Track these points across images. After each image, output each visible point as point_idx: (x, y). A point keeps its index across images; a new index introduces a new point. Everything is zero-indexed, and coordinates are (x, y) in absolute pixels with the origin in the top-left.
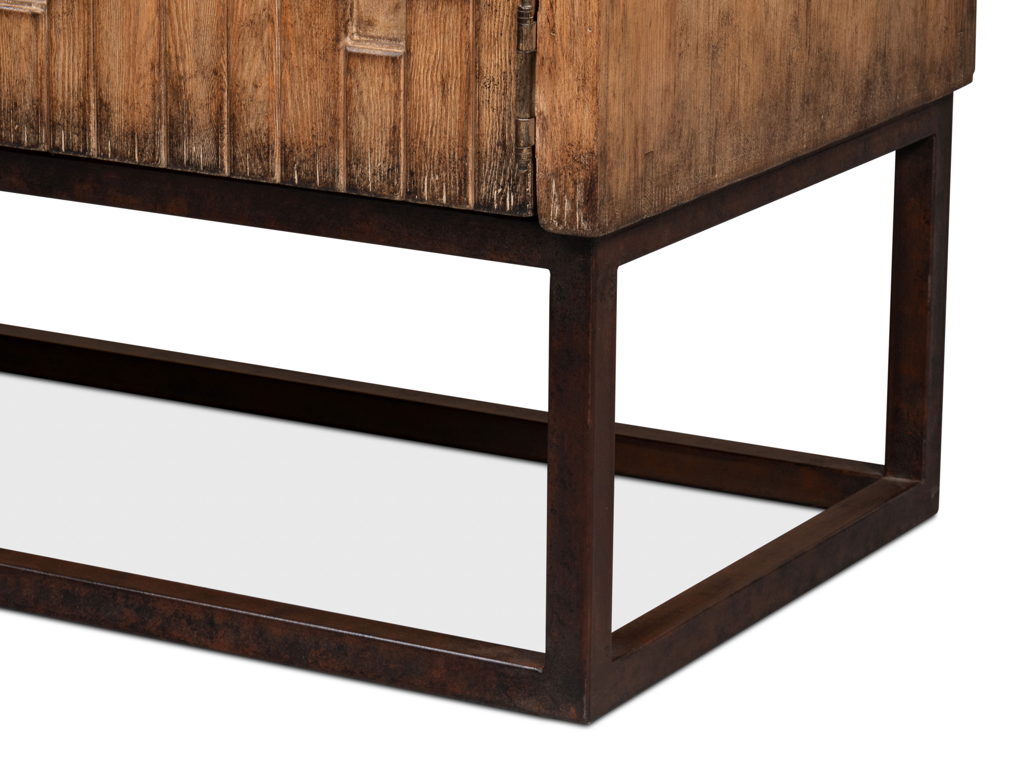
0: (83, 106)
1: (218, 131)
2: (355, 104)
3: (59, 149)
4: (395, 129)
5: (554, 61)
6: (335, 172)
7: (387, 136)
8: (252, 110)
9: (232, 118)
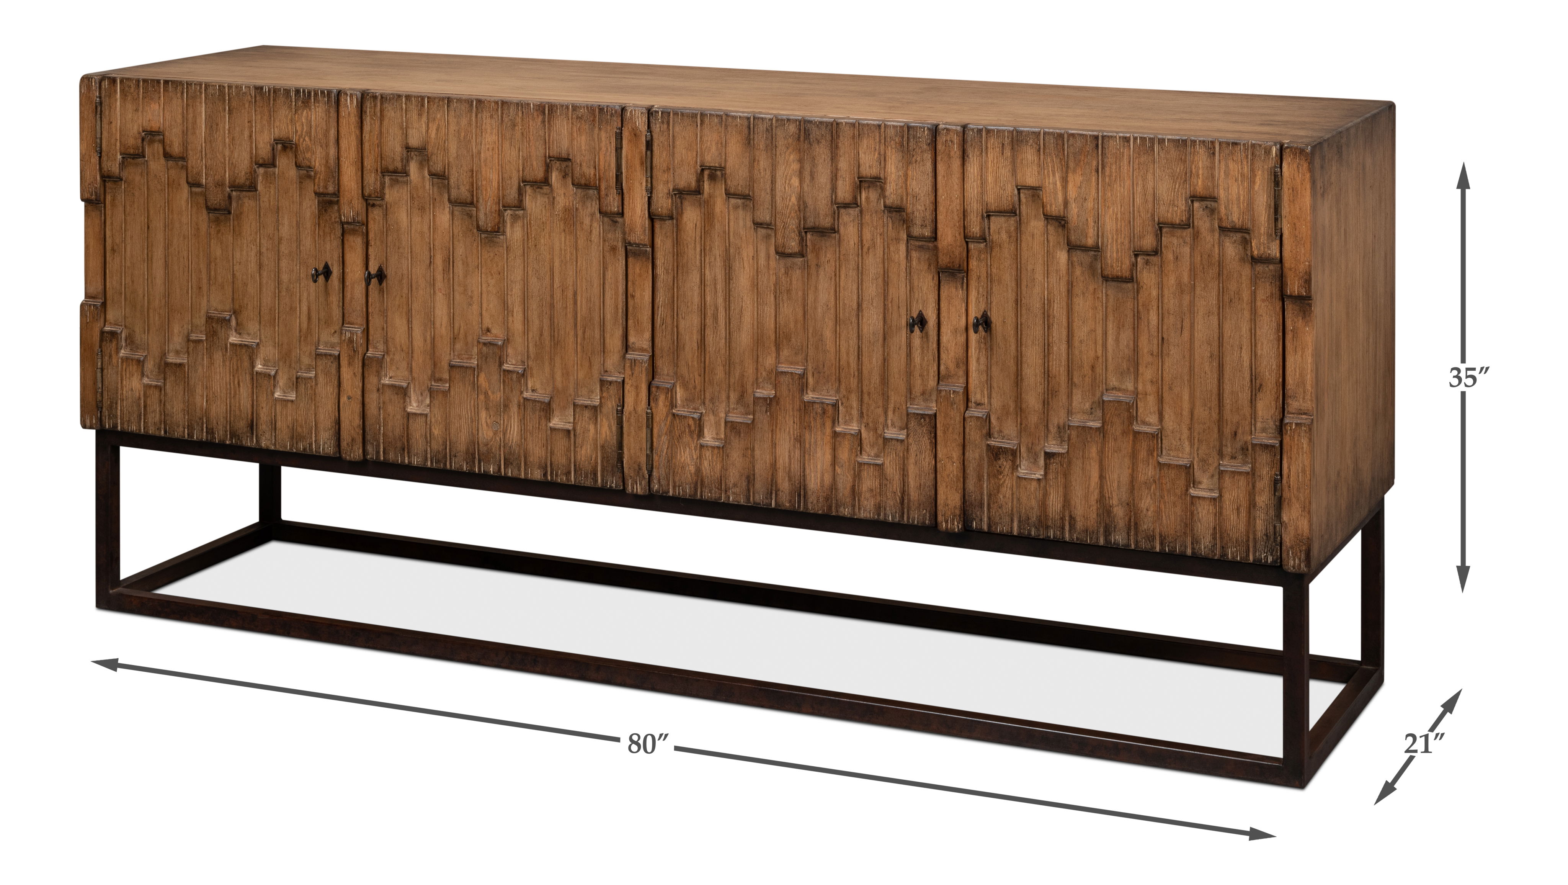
0: (1062, 519)
1: (1129, 529)
2: (1196, 518)
3: (1050, 537)
4: (1215, 528)
5: (1290, 500)
6: (1186, 547)
7: (1211, 531)
8: (1146, 520)
9: (1136, 524)
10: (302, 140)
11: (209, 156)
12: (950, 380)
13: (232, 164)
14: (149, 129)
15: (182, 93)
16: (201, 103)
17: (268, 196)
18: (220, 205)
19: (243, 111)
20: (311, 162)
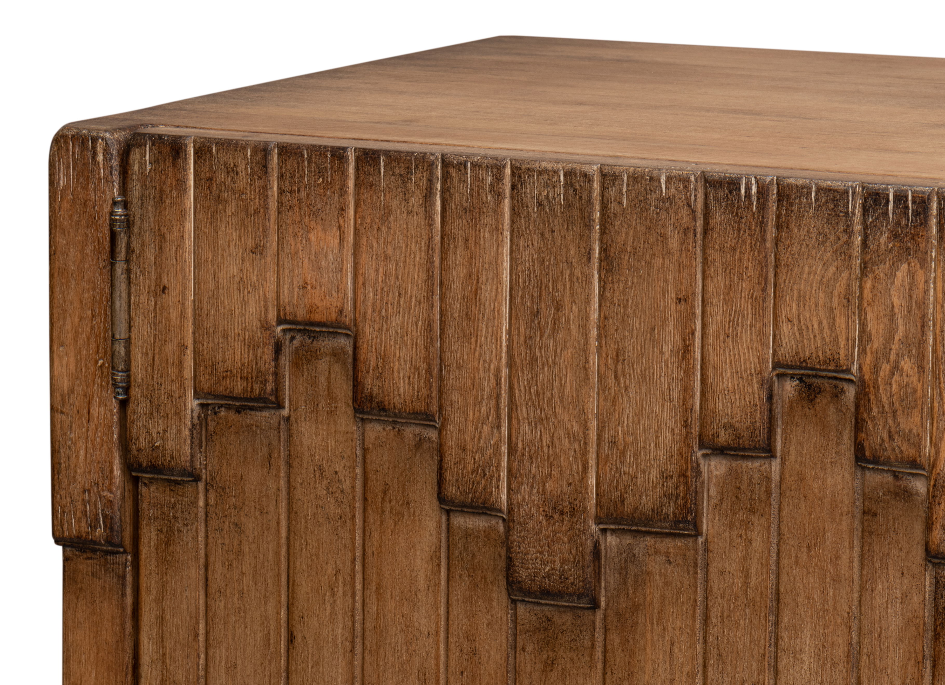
10: (886, 368)
11: (522, 413)
13: (613, 442)
14: (301, 314)
15: (428, 196)
16: (498, 230)
17: (738, 553)
18: (563, 578)
19: (657, 262)
20: (919, 447)
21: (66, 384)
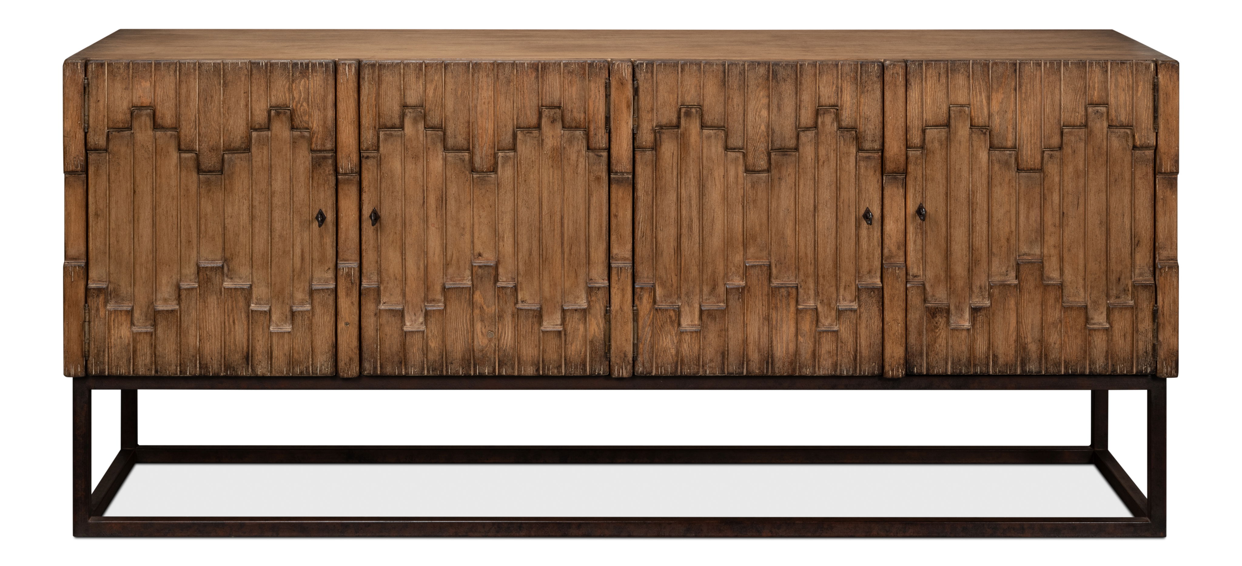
0: (987, 358)
1: (1041, 359)
2: (1092, 345)
3: (977, 373)
4: (1107, 352)
5: (1164, 324)
6: (1085, 368)
7: (1104, 354)
8: (1054, 351)
9: (1046, 355)
10: (299, 105)
11: (202, 125)
12: (892, 260)
13: (228, 130)
14: (139, 104)
15: (175, 71)
16: (195, 79)
17: (260, 156)
18: (214, 167)
19: (239, 84)
20: (308, 124)
21: (69, 129)
